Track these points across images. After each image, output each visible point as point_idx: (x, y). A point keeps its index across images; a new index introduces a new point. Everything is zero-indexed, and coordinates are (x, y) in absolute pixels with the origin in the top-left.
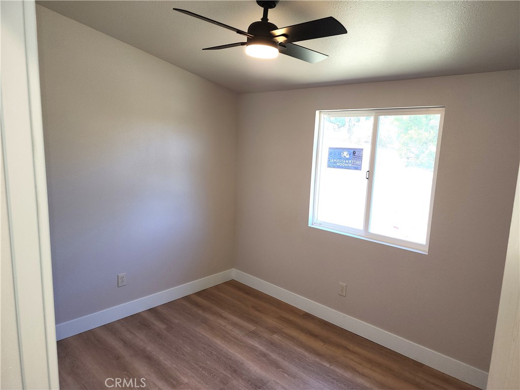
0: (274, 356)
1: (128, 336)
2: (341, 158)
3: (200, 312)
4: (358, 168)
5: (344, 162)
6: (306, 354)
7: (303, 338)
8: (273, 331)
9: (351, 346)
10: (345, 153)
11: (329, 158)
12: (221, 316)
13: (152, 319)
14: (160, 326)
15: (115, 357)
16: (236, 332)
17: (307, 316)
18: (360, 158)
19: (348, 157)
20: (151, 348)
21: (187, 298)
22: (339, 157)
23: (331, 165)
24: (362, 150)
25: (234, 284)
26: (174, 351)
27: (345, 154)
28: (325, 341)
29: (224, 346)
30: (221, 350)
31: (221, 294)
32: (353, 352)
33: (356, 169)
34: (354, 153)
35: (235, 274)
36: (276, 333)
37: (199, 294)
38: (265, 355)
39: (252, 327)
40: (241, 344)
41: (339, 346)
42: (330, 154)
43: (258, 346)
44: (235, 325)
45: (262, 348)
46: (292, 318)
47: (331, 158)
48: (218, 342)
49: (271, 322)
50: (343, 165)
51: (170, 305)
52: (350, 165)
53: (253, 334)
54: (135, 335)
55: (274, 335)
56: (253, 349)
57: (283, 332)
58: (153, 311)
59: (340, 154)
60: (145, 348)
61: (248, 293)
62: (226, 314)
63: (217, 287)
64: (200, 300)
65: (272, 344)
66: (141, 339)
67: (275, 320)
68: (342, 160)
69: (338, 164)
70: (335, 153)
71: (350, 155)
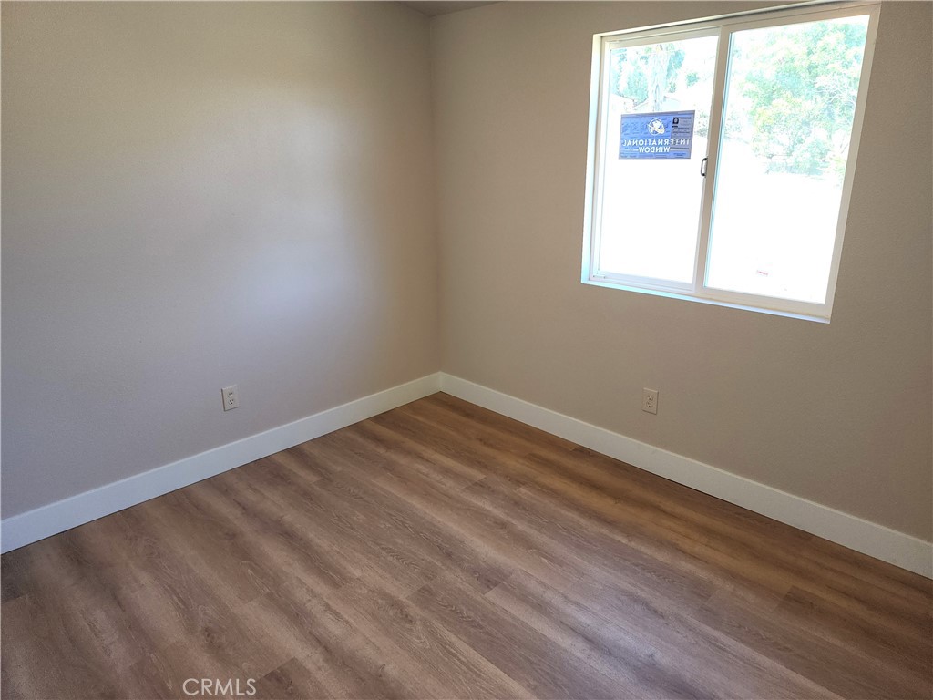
0: (520, 526)
1: (251, 497)
2: (646, 136)
3: (382, 451)
4: (683, 153)
5: (654, 143)
6: (582, 521)
7: (576, 492)
8: (517, 480)
9: (668, 505)
10: (657, 124)
11: (622, 139)
12: (420, 457)
13: (293, 466)
14: (309, 478)
15: (227, 535)
16: (449, 485)
18: (688, 132)
19: (662, 132)
20: (291, 517)
21: (357, 428)
22: (642, 134)
23: (628, 152)
24: (693, 113)
25: (442, 400)
26: (334, 521)
27: (657, 126)
28: (617, 496)
29: (427, 511)
30: (421, 518)
31: (421, 419)
32: (673, 516)
33: (680, 156)
34: (676, 122)
35: (443, 381)
36: (524, 484)
37: (380, 419)
38: (503, 525)
39: (480, 476)
40: (458, 506)
41: (645, 505)
42: (624, 129)
43: (491, 508)
45: (499, 513)
46: (553, 456)
47: (626, 137)
48: (416, 503)
49: (514, 464)
50: (653, 150)
51: (326, 440)
52: (667, 149)
53: (480, 487)
54: (263, 495)
55: (520, 489)
56: (479, 515)
57: (536, 484)
59: (645, 128)
60: (281, 517)
61: (467, 416)
62: (429, 453)
63: (412, 406)
64: (379, 429)
65: (516, 503)
66: (274, 502)
67: (522, 462)
68: (650, 141)
69: (641, 150)
70: (635, 126)
71: (666, 127)
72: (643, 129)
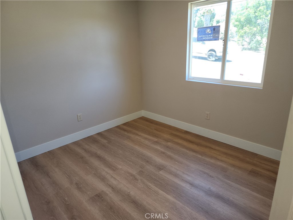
0: (169, 153)
1: (87, 147)
2: (205, 34)
3: (126, 133)
4: (216, 39)
5: (208, 36)
6: (188, 151)
7: (185, 143)
8: (167, 141)
9: (213, 146)
10: (208, 30)
11: (198, 35)
12: (138, 135)
13: (99, 138)
14: (104, 141)
15: (80, 157)
16: (147, 142)
17: (187, 132)
18: (218, 32)
19: (210, 32)
20: (100, 152)
21: (118, 127)
22: (204, 34)
23: (199, 40)
24: (219, 26)
25: (144, 119)
26: (113, 153)
28: (198, 144)
29: (140, 149)
30: (139, 152)
31: (137, 124)
32: (215, 150)
33: (216, 40)
34: (214, 29)
35: (144, 113)
36: (169, 142)
37: (124, 124)
38: (164, 153)
39: (156, 140)
40: (150, 148)
41: (206, 147)
42: (199, 32)
43: (160, 149)
44: (146, 139)
45: (162, 150)
46: (178, 134)
48: (137, 148)
49: (166, 136)
50: (207, 38)
51: (109, 131)
52: (212, 38)
53: (156, 143)
54: (91, 146)
55: (168, 143)
56: (156, 150)
57: (173, 141)
58: (99, 134)
60: (97, 152)
61: (151, 123)
62: (140, 133)
63: (134, 121)
64: (125, 127)
65: (167, 147)
66: (94, 148)
67: (168, 135)
68: (206, 35)
69: (204, 38)
70: (202, 31)
71: (211, 31)
72: (204, 32)
